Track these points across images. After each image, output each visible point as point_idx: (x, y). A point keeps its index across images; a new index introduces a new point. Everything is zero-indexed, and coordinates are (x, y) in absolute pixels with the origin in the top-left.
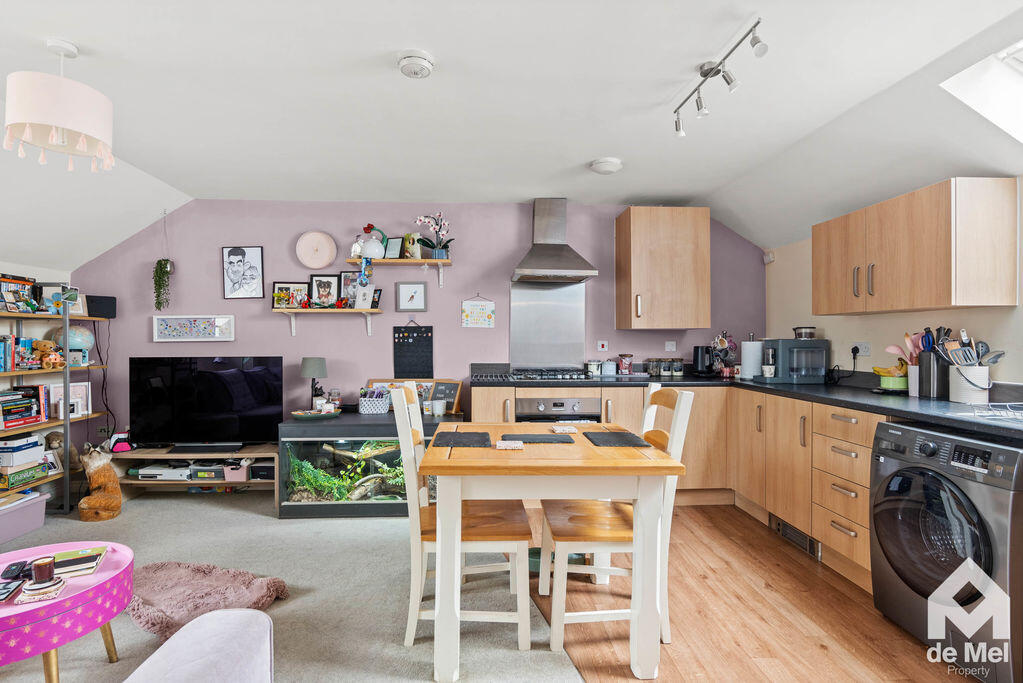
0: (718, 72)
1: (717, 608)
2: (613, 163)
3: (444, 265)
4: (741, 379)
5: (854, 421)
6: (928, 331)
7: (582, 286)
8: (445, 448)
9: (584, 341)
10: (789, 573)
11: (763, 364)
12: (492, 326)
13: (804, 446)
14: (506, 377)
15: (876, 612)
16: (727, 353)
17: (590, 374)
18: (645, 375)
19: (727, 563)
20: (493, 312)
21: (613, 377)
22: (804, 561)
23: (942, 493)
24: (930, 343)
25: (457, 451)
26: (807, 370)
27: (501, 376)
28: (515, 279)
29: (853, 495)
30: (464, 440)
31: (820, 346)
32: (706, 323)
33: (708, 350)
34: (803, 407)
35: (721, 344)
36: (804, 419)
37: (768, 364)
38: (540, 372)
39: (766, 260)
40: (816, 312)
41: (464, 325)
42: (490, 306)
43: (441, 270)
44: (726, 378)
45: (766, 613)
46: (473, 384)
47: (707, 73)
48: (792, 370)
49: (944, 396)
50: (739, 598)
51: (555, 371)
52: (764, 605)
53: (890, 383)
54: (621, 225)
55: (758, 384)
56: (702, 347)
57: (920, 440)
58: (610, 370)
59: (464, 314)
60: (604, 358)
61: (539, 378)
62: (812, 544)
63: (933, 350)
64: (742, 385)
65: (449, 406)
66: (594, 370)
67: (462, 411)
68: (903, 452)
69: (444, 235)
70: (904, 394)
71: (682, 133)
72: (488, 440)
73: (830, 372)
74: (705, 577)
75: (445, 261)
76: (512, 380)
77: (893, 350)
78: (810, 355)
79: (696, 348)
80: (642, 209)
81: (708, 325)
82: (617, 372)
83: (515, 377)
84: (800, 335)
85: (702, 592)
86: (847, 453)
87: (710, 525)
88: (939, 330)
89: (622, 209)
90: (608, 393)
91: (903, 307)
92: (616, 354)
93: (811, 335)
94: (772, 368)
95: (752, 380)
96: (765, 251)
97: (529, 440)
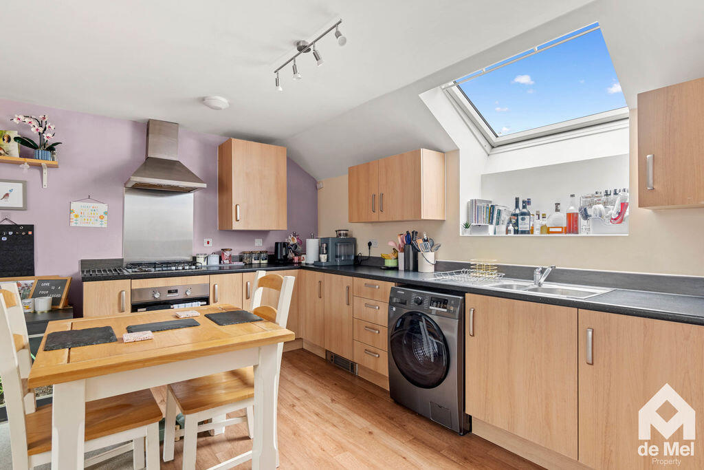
0: (309, 50)
1: (305, 427)
2: (222, 102)
3: (49, 166)
4: (306, 264)
5: (377, 287)
6: (408, 233)
7: (191, 195)
8: (61, 351)
9: (192, 238)
10: (343, 388)
11: (320, 253)
12: (105, 225)
13: (348, 304)
14: (120, 270)
15: (390, 400)
16: (296, 247)
17: (197, 264)
18: (241, 264)
19: (305, 391)
20: (106, 213)
21: (216, 266)
22: (349, 378)
23: (420, 323)
24: (410, 239)
25: (76, 351)
26: (345, 256)
27: (115, 270)
28: (130, 185)
29: (377, 332)
30: (86, 338)
31: (351, 242)
32: (284, 227)
33: (285, 245)
34: (347, 280)
35: (292, 241)
36: (348, 288)
37: (323, 254)
38: (154, 265)
39: (318, 186)
40: (351, 221)
41: (73, 224)
42: (102, 208)
43: (45, 171)
44: (296, 263)
45: (335, 420)
46: (85, 279)
47: (303, 48)
48: (337, 257)
49: (416, 269)
50: (317, 415)
51: (168, 264)
52: (333, 415)
53: (390, 263)
54: (223, 152)
55: (317, 267)
56: (281, 243)
57: (414, 296)
58: (214, 261)
59: (73, 216)
60: (209, 252)
61: (153, 270)
62: (353, 365)
63: (410, 243)
64: (306, 267)
65: (55, 302)
66: (201, 260)
67: (71, 305)
68: (405, 304)
69: (49, 137)
70: (396, 269)
71: (280, 89)
72: (113, 334)
73: (356, 257)
74: (294, 406)
75: (50, 162)
76: (126, 273)
77: (392, 244)
78: (346, 247)
79: (277, 244)
80: (241, 141)
81: (285, 228)
82: (220, 262)
83: (130, 270)
84: (340, 235)
85: (293, 417)
86: (373, 307)
87: (290, 365)
88: (413, 232)
89: (224, 139)
90: (215, 279)
91: (397, 219)
92: (219, 249)
93: (346, 235)
94: (326, 255)
95: (313, 264)
96: (318, 181)
97: (157, 328)
